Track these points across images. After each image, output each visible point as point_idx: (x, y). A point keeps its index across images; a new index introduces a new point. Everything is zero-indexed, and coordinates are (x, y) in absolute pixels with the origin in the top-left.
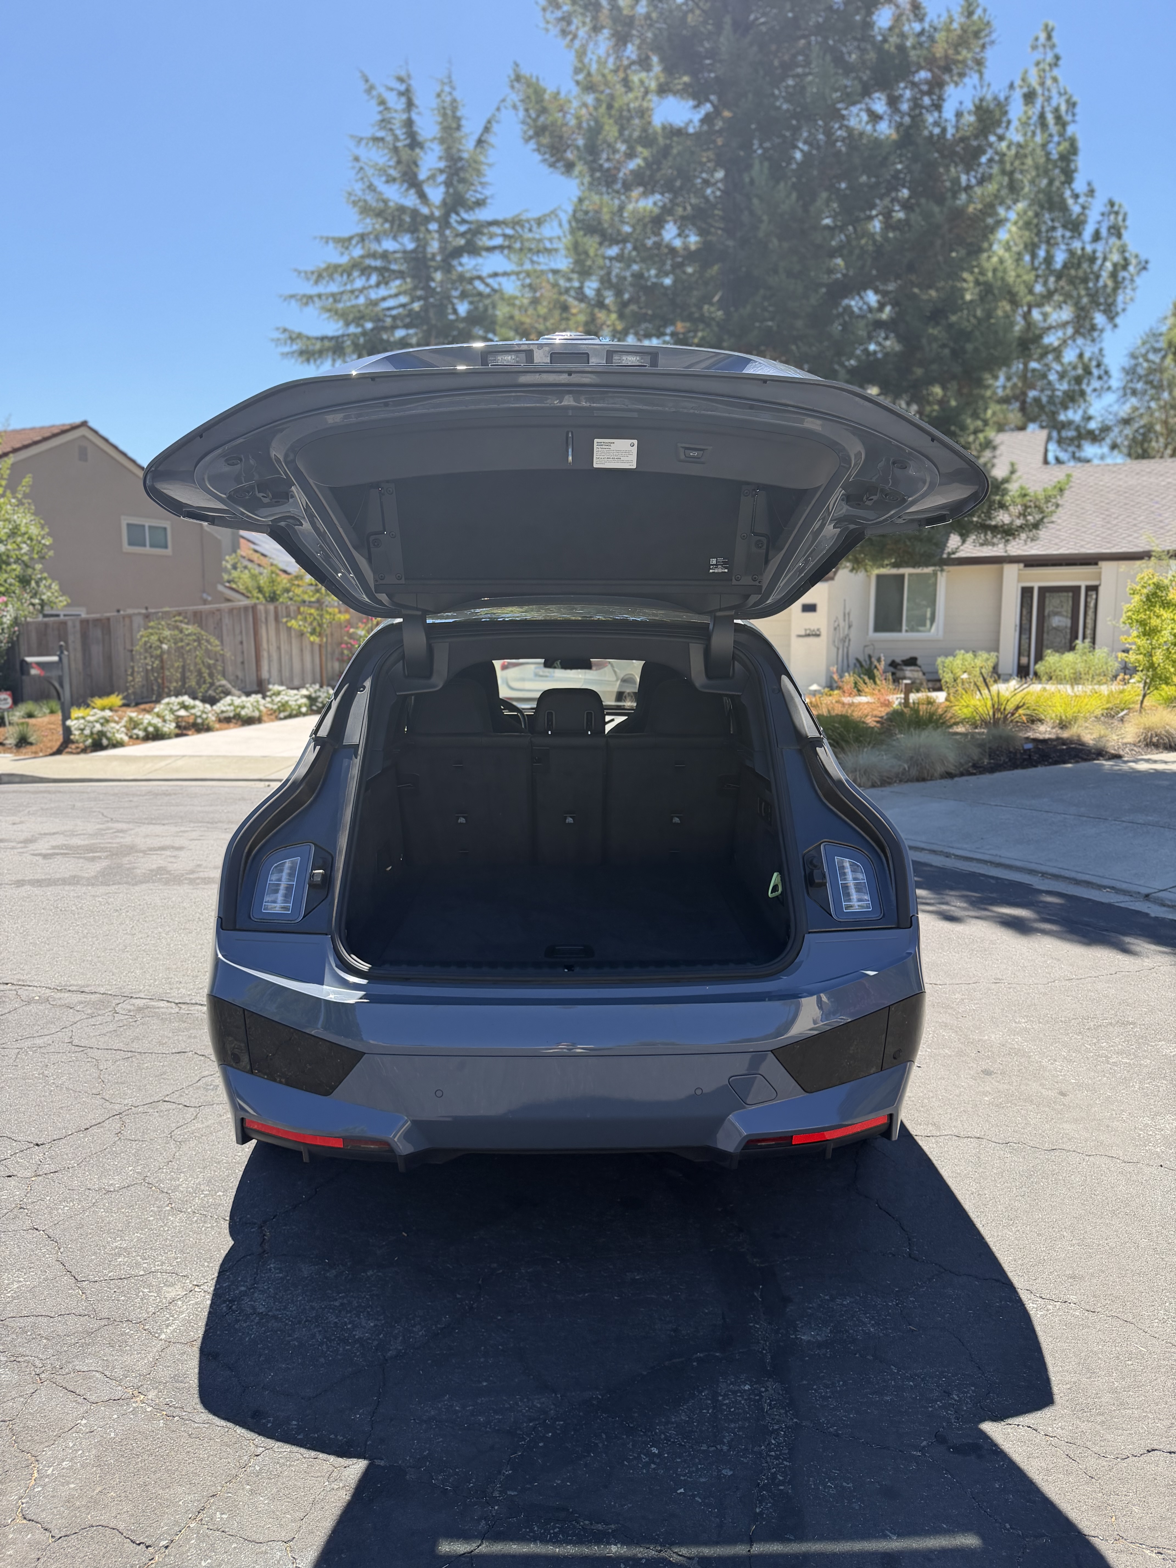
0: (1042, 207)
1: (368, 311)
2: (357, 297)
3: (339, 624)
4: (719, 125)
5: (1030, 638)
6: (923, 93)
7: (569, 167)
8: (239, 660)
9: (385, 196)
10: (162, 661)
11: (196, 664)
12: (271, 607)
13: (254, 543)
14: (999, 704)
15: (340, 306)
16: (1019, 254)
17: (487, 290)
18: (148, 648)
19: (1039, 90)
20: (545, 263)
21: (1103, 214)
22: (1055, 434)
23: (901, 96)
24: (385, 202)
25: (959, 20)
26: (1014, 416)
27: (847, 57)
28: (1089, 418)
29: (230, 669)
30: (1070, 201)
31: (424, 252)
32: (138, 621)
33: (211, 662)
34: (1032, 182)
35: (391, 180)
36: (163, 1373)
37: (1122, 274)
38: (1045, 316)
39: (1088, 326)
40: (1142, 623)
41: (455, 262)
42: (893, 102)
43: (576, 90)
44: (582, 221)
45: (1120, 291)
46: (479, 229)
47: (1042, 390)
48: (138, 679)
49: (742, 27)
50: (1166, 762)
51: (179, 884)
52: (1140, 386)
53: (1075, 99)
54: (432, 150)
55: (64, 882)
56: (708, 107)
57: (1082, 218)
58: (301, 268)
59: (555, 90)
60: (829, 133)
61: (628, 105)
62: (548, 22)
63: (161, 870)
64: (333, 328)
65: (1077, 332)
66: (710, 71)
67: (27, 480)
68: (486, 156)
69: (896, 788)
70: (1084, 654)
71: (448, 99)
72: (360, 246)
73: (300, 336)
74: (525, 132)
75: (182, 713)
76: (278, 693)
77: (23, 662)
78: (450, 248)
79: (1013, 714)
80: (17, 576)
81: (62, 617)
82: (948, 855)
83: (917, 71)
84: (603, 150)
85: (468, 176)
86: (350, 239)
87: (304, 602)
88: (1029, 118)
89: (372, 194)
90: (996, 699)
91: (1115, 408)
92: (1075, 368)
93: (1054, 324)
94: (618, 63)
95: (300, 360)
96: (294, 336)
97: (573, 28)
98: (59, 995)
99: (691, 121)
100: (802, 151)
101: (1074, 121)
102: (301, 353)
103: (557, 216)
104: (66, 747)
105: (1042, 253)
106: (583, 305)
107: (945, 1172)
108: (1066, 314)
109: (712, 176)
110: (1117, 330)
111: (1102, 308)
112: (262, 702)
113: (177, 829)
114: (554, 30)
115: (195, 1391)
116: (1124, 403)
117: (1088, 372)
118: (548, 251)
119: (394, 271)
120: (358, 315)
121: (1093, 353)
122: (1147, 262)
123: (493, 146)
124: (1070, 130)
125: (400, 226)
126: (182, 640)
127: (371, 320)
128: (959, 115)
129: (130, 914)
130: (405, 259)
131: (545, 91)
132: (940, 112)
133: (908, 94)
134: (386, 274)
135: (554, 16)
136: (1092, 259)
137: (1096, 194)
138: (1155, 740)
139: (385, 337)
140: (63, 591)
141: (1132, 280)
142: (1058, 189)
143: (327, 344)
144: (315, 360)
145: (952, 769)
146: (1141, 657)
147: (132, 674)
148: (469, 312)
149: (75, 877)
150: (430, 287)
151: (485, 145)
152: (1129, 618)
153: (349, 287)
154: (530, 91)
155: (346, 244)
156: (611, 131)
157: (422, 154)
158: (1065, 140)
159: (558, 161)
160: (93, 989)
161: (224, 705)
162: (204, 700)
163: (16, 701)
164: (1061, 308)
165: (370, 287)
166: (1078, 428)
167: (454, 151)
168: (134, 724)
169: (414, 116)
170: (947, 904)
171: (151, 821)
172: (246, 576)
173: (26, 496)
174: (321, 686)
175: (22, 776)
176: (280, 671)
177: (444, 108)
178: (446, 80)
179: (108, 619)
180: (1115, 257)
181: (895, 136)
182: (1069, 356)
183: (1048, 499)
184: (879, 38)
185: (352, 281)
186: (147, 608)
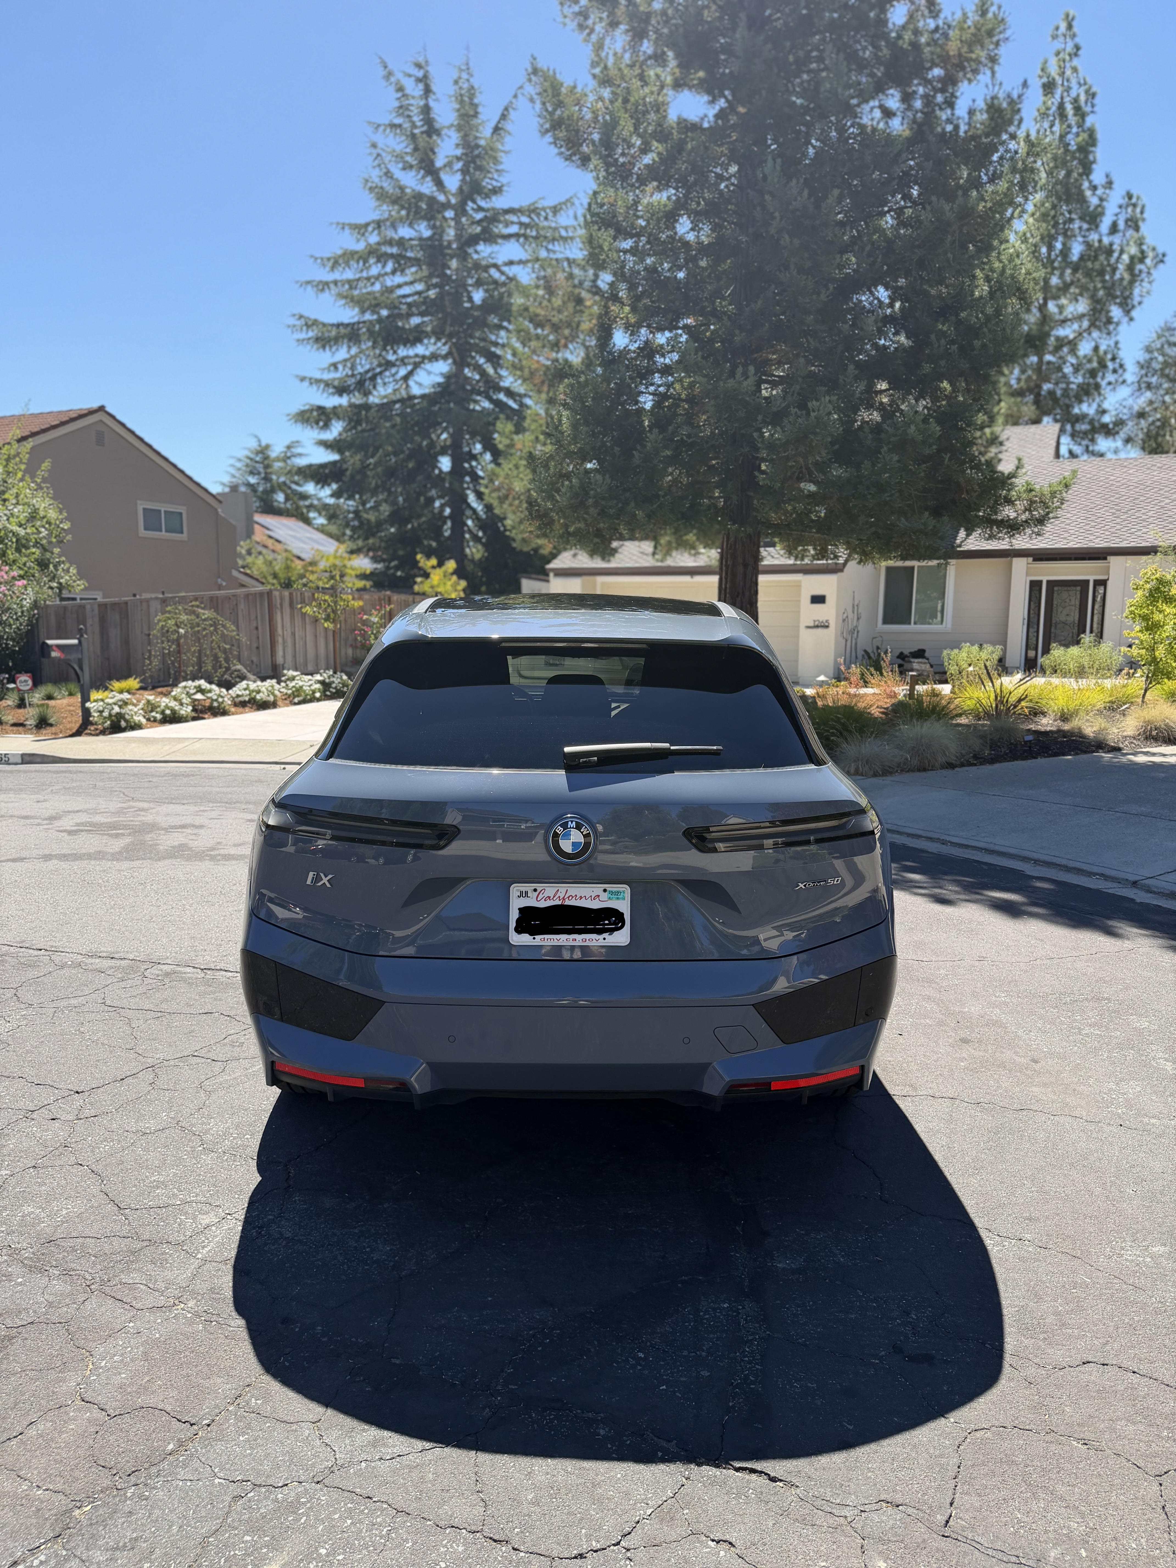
0: (1059, 199)
1: (383, 298)
2: (373, 284)
3: (353, 611)
4: (733, 119)
5: (1038, 632)
6: (936, 90)
7: (585, 160)
8: (255, 645)
9: (402, 183)
10: (178, 645)
11: (212, 649)
12: (286, 593)
13: (268, 529)
14: (1002, 697)
15: (356, 293)
16: (1035, 246)
17: (503, 278)
18: (165, 632)
19: (1059, 81)
20: (561, 251)
21: (1120, 207)
22: (1068, 427)
23: (915, 92)
24: (402, 189)
25: (973, 17)
26: (1029, 410)
27: (861, 53)
28: (1104, 412)
29: (245, 654)
30: (1088, 193)
31: (441, 239)
32: (155, 605)
33: (227, 647)
34: (1050, 173)
35: (407, 167)
36: (201, 1286)
37: (1139, 267)
38: (1061, 308)
39: (1104, 320)
40: (1145, 618)
41: (470, 250)
42: (907, 98)
43: (592, 84)
44: (598, 214)
45: (1137, 284)
46: (494, 217)
47: (1057, 384)
48: (156, 662)
49: (757, 24)
50: (1164, 755)
51: (200, 860)
52: (1154, 380)
53: (1094, 90)
54: (449, 137)
55: (90, 856)
56: (722, 103)
57: (1099, 209)
58: (318, 255)
59: (572, 84)
60: (842, 130)
61: (644, 99)
62: (565, 17)
63: (182, 847)
64: (349, 315)
65: (1093, 325)
66: (726, 67)
67: (46, 464)
68: (502, 144)
69: (897, 777)
70: (1090, 647)
71: (466, 86)
72: (376, 232)
73: (315, 322)
74: (542, 126)
75: (199, 696)
76: (293, 679)
77: (44, 643)
78: (466, 236)
79: (1015, 707)
80: (36, 560)
81: (78, 601)
82: (944, 843)
83: (931, 68)
84: (618, 145)
85: (485, 163)
86: (367, 225)
87: (318, 588)
88: (1048, 109)
89: (389, 180)
90: (998, 691)
91: (1130, 401)
92: (1090, 361)
93: (1070, 316)
94: (635, 59)
95: (315, 347)
96: (310, 323)
97: (590, 22)
98: (90, 960)
99: (706, 116)
100: (814, 147)
101: (1092, 112)
102: (317, 340)
103: (573, 204)
104: (86, 729)
105: (1058, 246)
106: (597, 298)
107: (919, 1128)
108: (1082, 306)
109: (727, 170)
110: (1132, 323)
111: (1118, 301)
112: (277, 686)
113: (197, 809)
114: (572, 25)
115: (230, 1300)
116: (1138, 397)
117: (1103, 365)
118: (565, 239)
119: (410, 259)
120: (373, 302)
121: (1109, 346)
122: (1164, 255)
123: (509, 134)
124: (1089, 121)
125: (416, 213)
126: (198, 625)
127: (386, 307)
128: (971, 112)
129: (155, 887)
130: (421, 246)
131: (562, 84)
132: (953, 108)
133: (921, 90)
134: (402, 262)
135: (571, 10)
136: (1109, 251)
137: (1114, 186)
138: (1154, 733)
139: (400, 324)
140: (81, 575)
141: (1149, 273)
142: (1076, 180)
143: (342, 330)
144: (331, 347)
145: (953, 759)
146: (1143, 652)
147: (149, 658)
148: (484, 301)
149: (100, 852)
150: (446, 275)
151: (502, 132)
152: (1132, 612)
153: (365, 274)
154: (547, 84)
155: (363, 231)
156: (626, 125)
157: (439, 141)
158: (1084, 131)
159: (574, 154)
160: (122, 955)
161: (238, 689)
162: (220, 685)
163: (37, 683)
164: (1077, 301)
165: (386, 274)
166: (1091, 422)
167: (471, 138)
168: (152, 707)
169: (432, 103)
170: (940, 887)
171: (171, 801)
172: (260, 561)
173: (44, 480)
174: (335, 672)
175: (43, 756)
176: (295, 656)
177: (461, 95)
178: (463, 67)
179: (126, 603)
180: (1133, 250)
181: (907, 133)
182: (1085, 348)
183: (1053, 494)
184: (893, 35)
185: (368, 268)
186: (163, 593)
